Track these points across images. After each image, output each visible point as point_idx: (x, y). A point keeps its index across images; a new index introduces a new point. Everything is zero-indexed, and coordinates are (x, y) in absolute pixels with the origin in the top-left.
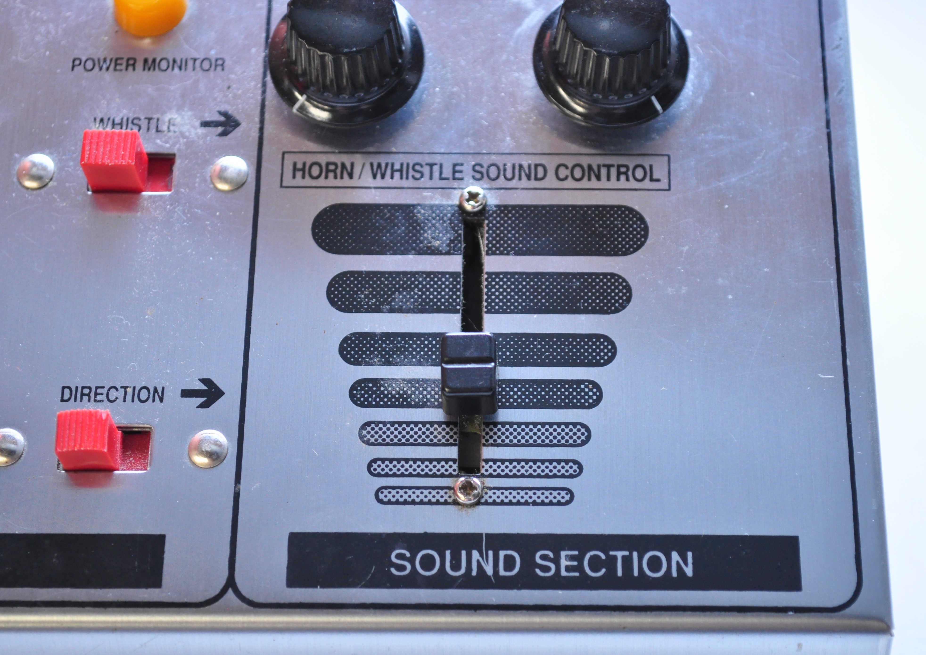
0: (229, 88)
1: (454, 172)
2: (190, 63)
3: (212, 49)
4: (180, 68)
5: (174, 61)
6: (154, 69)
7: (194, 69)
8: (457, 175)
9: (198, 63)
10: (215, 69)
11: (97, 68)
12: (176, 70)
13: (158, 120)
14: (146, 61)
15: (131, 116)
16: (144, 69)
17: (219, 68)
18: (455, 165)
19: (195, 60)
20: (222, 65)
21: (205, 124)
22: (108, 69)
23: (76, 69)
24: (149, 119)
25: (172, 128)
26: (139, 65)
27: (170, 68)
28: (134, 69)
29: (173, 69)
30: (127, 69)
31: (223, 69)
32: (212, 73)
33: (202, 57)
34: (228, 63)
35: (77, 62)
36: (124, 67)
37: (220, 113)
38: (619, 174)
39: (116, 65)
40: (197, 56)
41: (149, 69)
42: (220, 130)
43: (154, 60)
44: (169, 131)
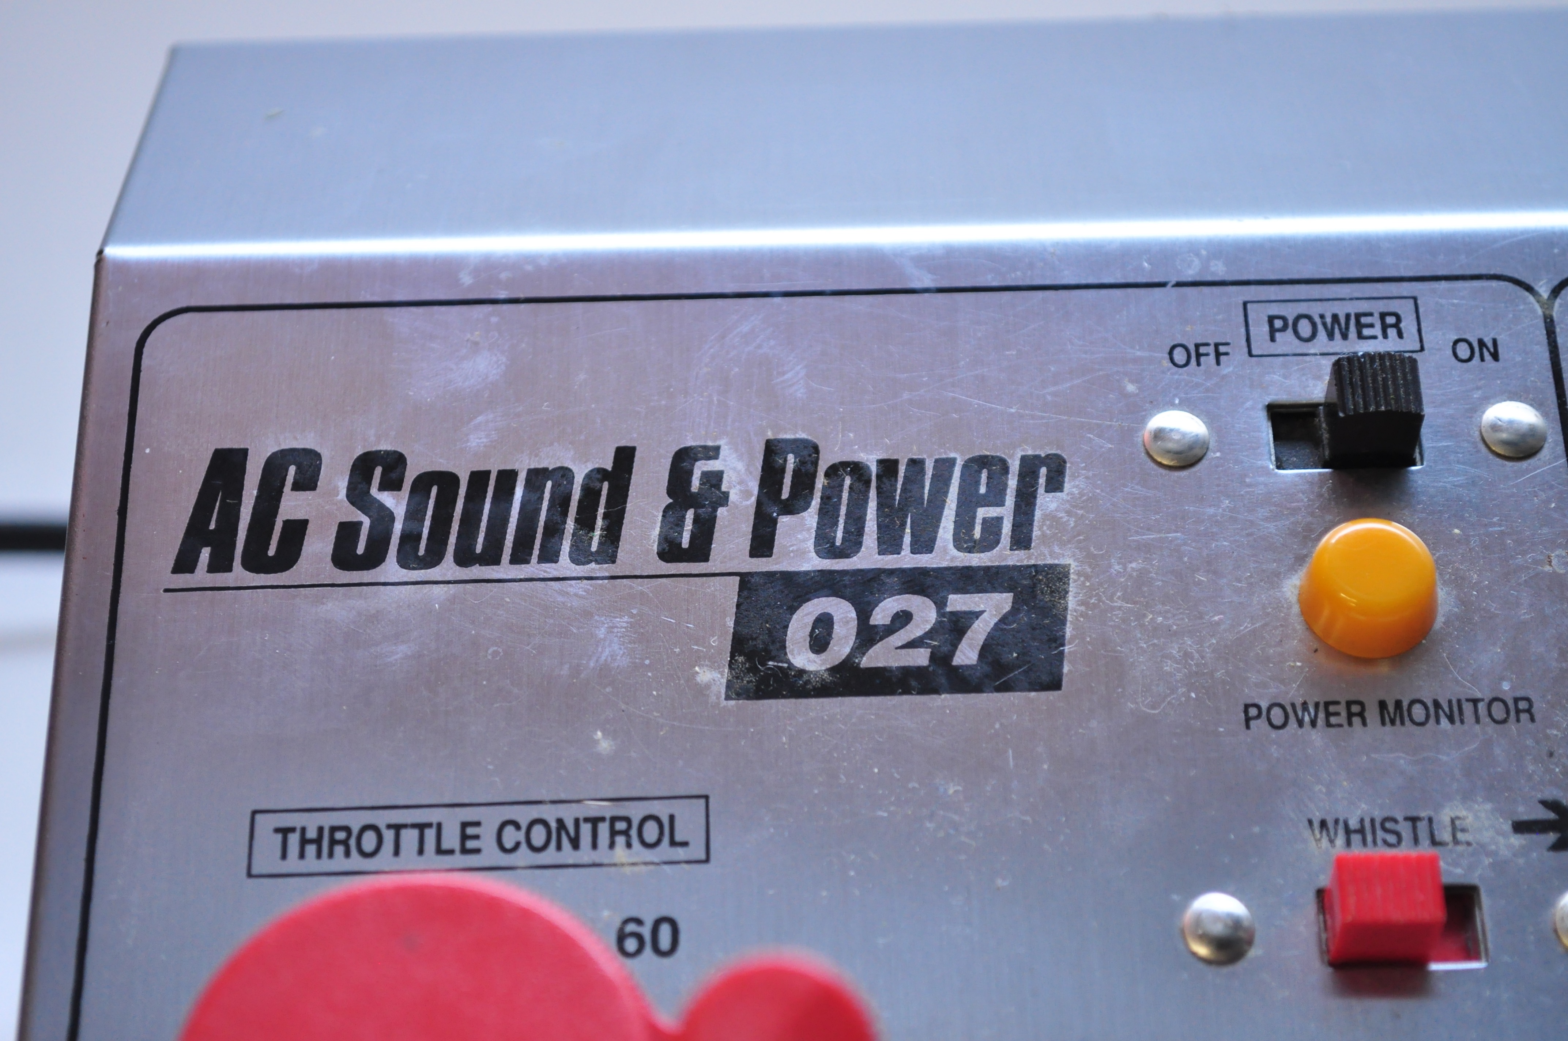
0: (1551, 754)
2: (1468, 708)
3: (1502, 679)
4: (1451, 720)
5: (1437, 704)
6: (1402, 723)
7: (1478, 720)
9: (1481, 706)
10: (1518, 720)
11: (1293, 723)
12: (1444, 721)
13: (1430, 820)
14: (1382, 705)
15: (1378, 815)
16: (1383, 723)
17: (1524, 717)
19: (1475, 702)
20: (1529, 711)
21: (1520, 827)
22: (1313, 723)
23: (1253, 723)
24: (1413, 820)
25: (1460, 836)
26: (1372, 714)
27: (1432, 720)
28: (1364, 724)
29: (1438, 721)
30: (1350, 724)
31: (1532, 719)
32: (1512, 727)
33: (1487, 695)
34: (1539, 706)
35: (1253, 712)
36: (1342, 719)
37: (1545, 803)
39: (1328, 714)
40: (1479, 695)
41: (1393, 722)
42: (1552, 837)
43: (1398, 704)
44: (1456, 841)
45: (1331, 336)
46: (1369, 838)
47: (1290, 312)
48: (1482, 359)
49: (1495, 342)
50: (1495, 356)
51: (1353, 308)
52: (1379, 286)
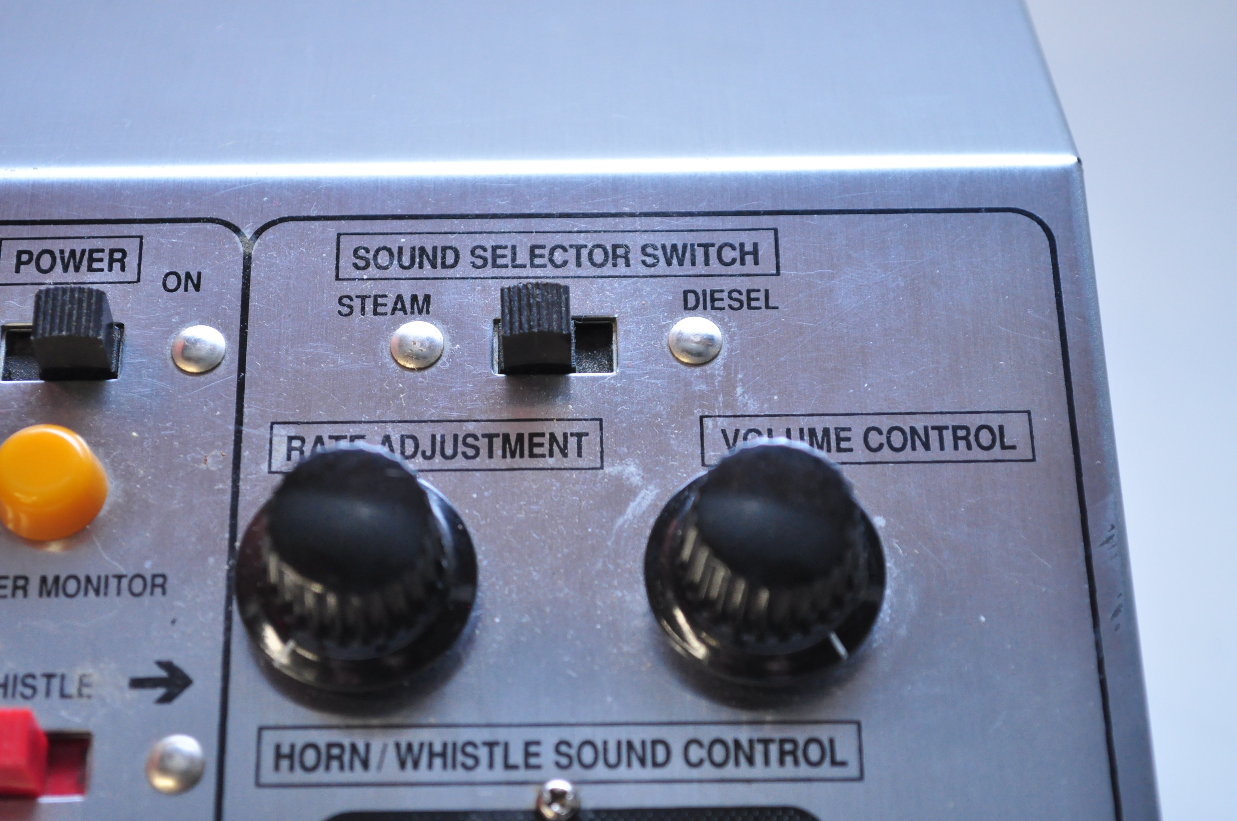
0: (173, 622)
1: (528, 755)
2: (113, 582)
3: (146, 558)
4: (97, 592)
5: (88, 580)
6: (57, 595)
7: (119, 593)
8: (533, 761)
9: (125, 582)
10: (152, 593)
12: (91, 593)
13: (63, 677)
14: (44, 580)
15: (21, 672)
16: (41, 595)
17: (158, 591)
18: (528, 744)
19: (120, 577)
20: (163, 586)
21: (138, 683)
24: (49, 677)
25: (85, 691)
26: (34, 586)
27: (82, 593)
28: (25, 595)
29: (86, 593)
30: (13, 595)
31: (164, 593)
32: (146, 599)
33: (131, 572)
34: (172, 582)
36: (8, 591)
37: (160, 664)
38: (783, 754)
40: (124, 572)
41: (49, 594)
42: (160, 692)
43: (57, 579)
44: (80, 695)
45: (66, 269)
46: (10, 690)
47: (36, 247)
48: (186, 290)
49: (199, 274)
50: (197, 287)
51: (88, 245)
52: (114, 227)
